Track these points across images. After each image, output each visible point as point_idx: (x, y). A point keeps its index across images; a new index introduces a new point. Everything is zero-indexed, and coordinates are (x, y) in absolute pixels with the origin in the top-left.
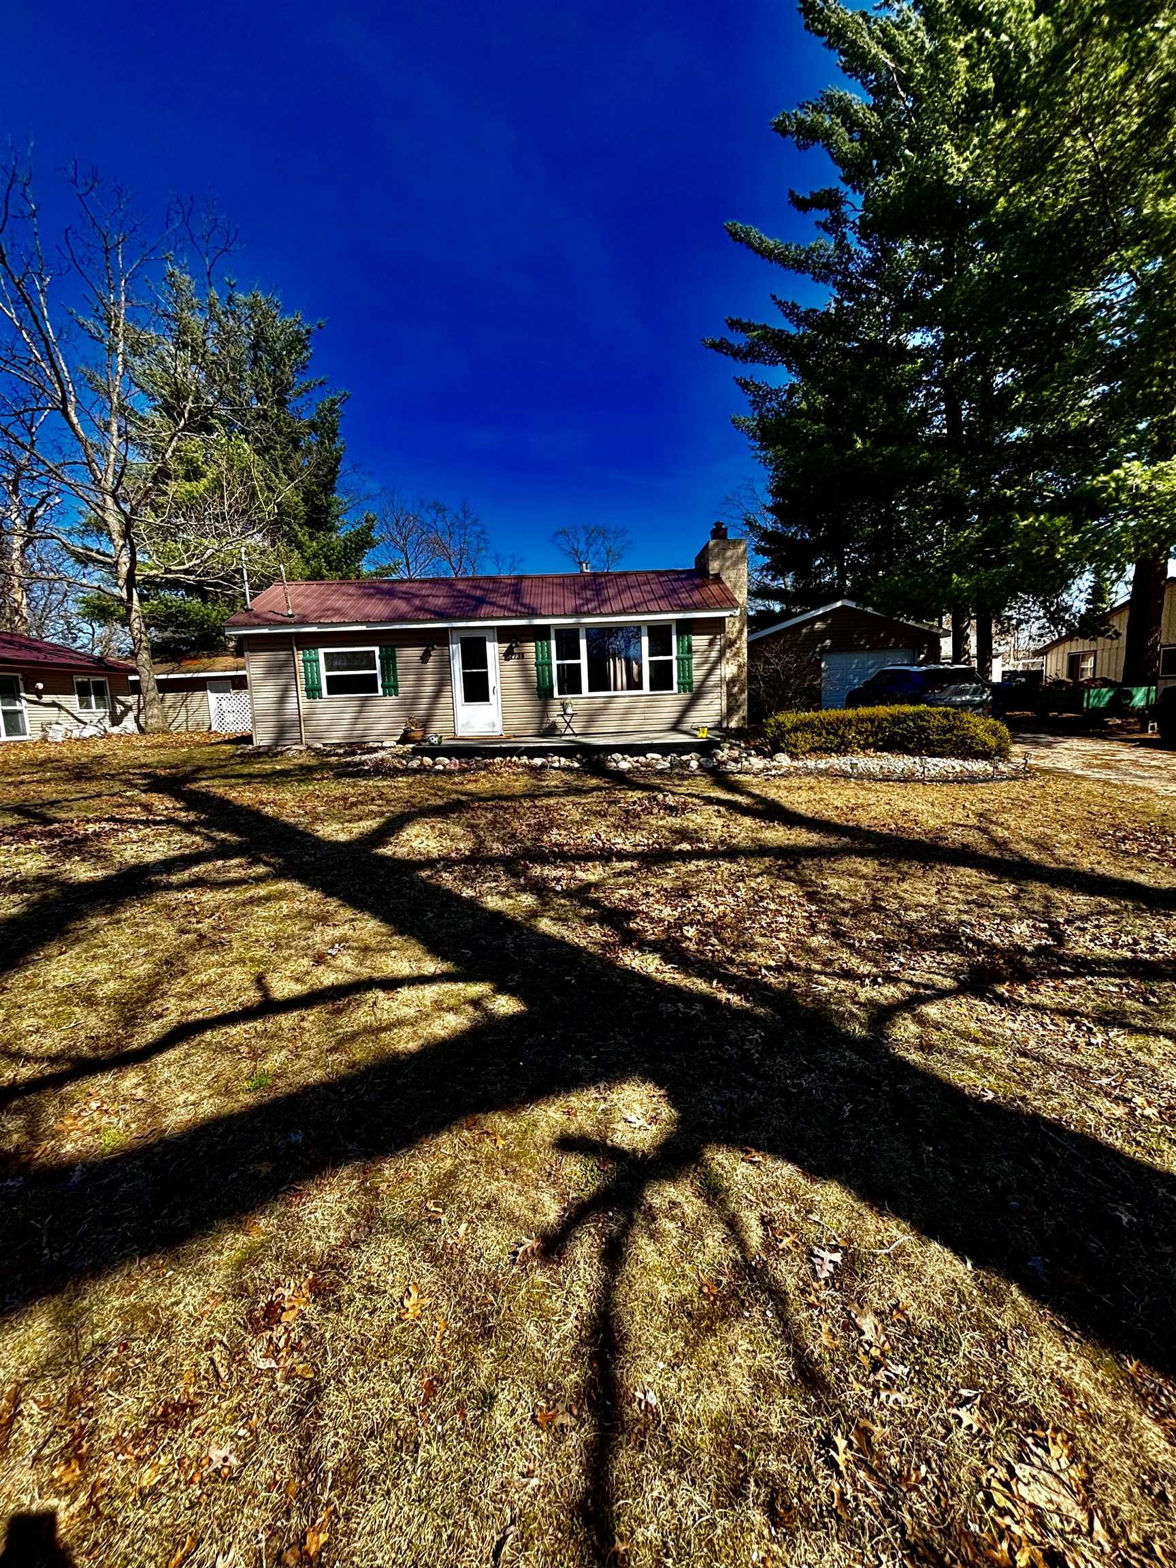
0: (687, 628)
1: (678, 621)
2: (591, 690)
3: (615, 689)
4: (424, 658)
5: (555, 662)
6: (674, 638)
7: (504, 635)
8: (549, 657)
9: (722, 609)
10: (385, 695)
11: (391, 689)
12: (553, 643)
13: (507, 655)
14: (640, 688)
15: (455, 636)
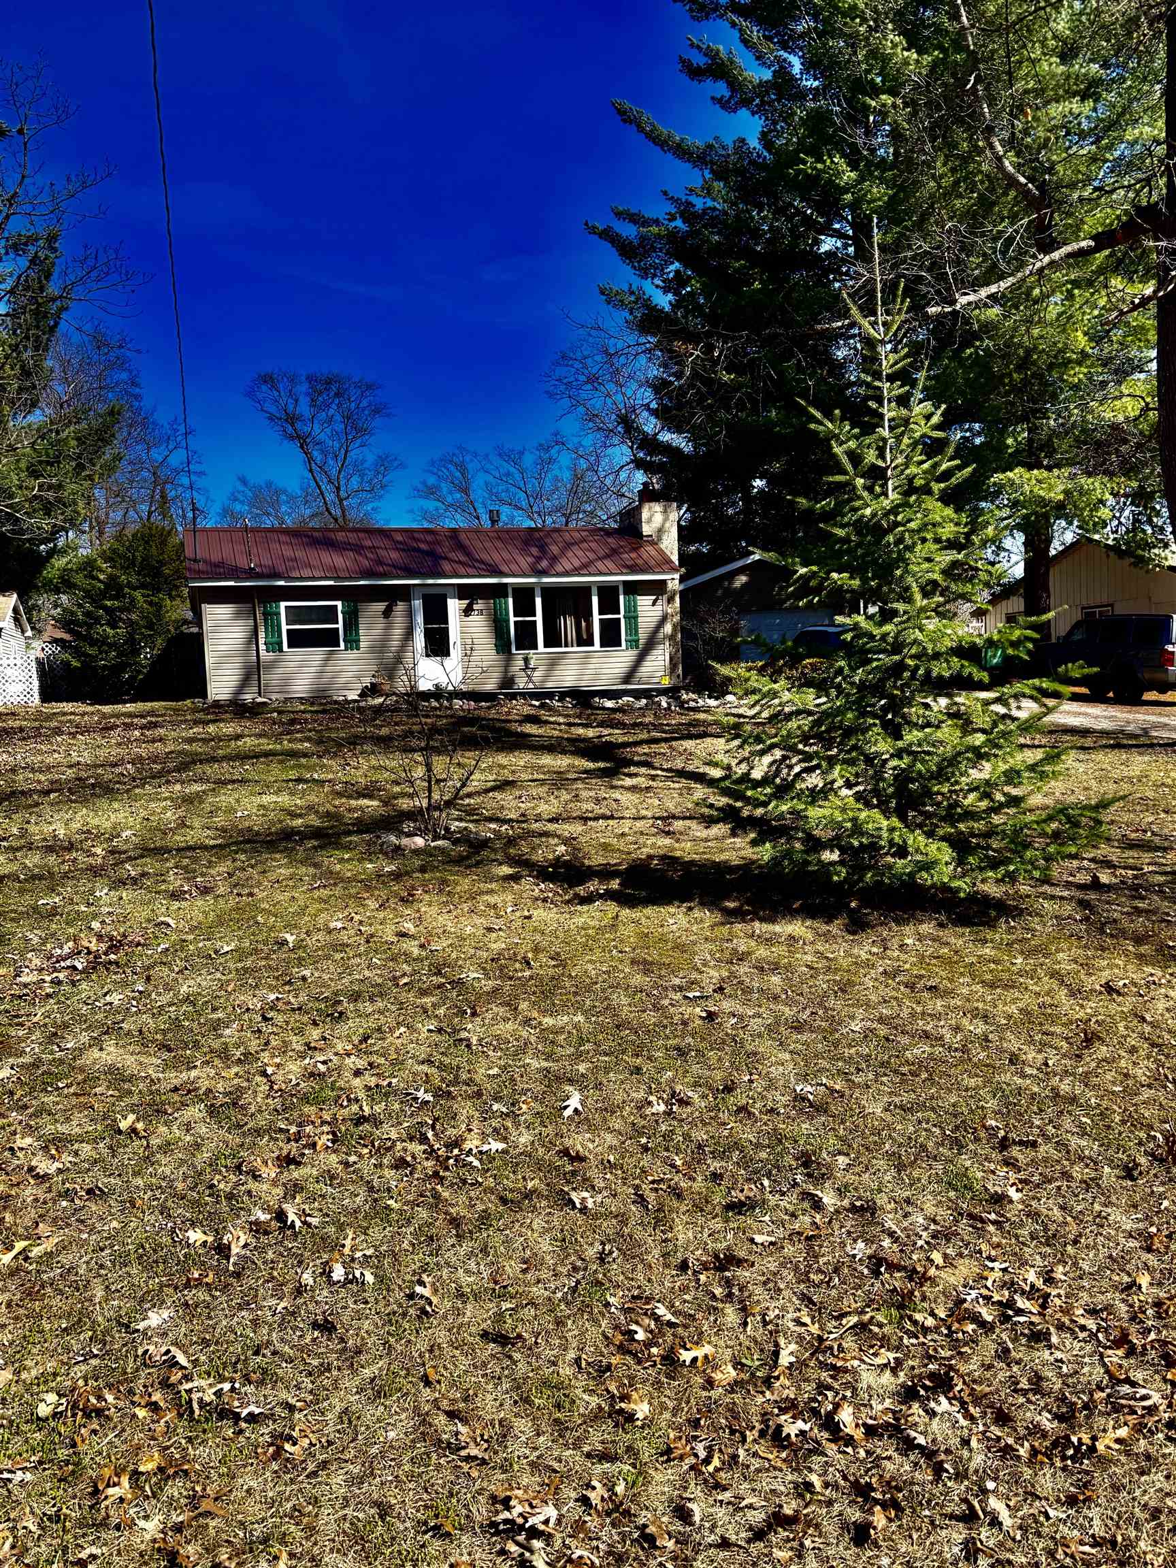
0: (633, 589)
1: (625, 582)
2: (546, 646)
3: (566, 646)
4: (387, 613)
5: (512, 619)
6: (622, 598)
7: (464, 592)
8: (507, 614)
9: (664, 572)
10: (346, 649)
11: (352, 643)
12: (510, 601)
13: (467, 611)
14: (592, 645)
15: (418, 593)
